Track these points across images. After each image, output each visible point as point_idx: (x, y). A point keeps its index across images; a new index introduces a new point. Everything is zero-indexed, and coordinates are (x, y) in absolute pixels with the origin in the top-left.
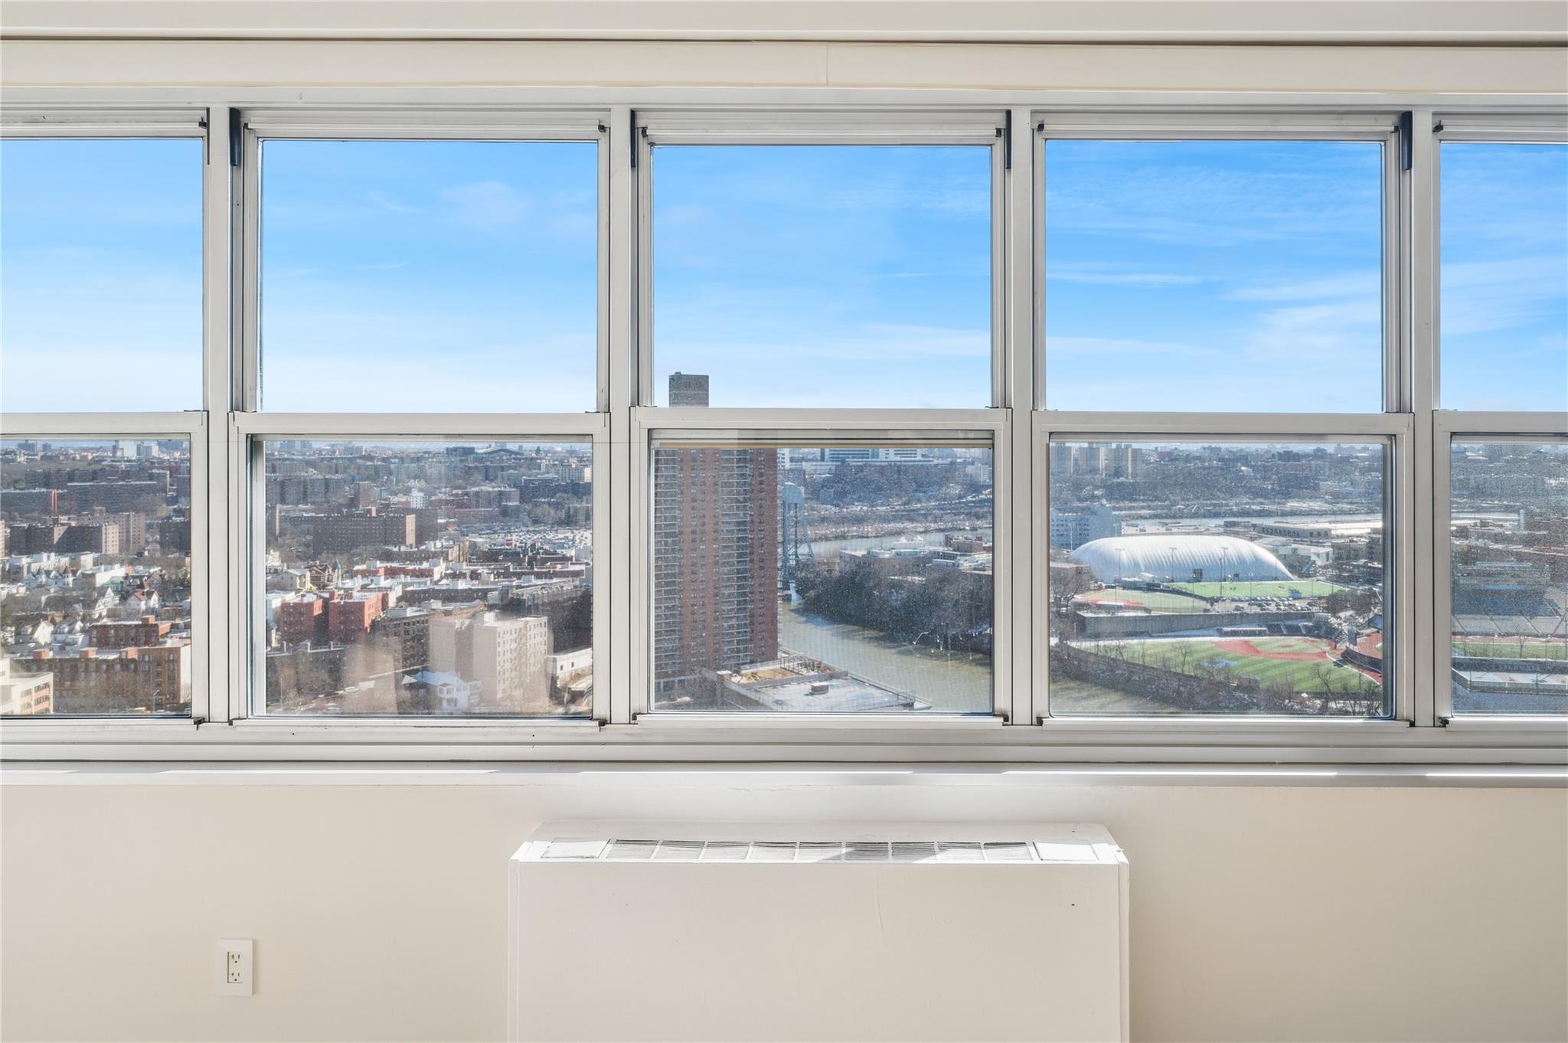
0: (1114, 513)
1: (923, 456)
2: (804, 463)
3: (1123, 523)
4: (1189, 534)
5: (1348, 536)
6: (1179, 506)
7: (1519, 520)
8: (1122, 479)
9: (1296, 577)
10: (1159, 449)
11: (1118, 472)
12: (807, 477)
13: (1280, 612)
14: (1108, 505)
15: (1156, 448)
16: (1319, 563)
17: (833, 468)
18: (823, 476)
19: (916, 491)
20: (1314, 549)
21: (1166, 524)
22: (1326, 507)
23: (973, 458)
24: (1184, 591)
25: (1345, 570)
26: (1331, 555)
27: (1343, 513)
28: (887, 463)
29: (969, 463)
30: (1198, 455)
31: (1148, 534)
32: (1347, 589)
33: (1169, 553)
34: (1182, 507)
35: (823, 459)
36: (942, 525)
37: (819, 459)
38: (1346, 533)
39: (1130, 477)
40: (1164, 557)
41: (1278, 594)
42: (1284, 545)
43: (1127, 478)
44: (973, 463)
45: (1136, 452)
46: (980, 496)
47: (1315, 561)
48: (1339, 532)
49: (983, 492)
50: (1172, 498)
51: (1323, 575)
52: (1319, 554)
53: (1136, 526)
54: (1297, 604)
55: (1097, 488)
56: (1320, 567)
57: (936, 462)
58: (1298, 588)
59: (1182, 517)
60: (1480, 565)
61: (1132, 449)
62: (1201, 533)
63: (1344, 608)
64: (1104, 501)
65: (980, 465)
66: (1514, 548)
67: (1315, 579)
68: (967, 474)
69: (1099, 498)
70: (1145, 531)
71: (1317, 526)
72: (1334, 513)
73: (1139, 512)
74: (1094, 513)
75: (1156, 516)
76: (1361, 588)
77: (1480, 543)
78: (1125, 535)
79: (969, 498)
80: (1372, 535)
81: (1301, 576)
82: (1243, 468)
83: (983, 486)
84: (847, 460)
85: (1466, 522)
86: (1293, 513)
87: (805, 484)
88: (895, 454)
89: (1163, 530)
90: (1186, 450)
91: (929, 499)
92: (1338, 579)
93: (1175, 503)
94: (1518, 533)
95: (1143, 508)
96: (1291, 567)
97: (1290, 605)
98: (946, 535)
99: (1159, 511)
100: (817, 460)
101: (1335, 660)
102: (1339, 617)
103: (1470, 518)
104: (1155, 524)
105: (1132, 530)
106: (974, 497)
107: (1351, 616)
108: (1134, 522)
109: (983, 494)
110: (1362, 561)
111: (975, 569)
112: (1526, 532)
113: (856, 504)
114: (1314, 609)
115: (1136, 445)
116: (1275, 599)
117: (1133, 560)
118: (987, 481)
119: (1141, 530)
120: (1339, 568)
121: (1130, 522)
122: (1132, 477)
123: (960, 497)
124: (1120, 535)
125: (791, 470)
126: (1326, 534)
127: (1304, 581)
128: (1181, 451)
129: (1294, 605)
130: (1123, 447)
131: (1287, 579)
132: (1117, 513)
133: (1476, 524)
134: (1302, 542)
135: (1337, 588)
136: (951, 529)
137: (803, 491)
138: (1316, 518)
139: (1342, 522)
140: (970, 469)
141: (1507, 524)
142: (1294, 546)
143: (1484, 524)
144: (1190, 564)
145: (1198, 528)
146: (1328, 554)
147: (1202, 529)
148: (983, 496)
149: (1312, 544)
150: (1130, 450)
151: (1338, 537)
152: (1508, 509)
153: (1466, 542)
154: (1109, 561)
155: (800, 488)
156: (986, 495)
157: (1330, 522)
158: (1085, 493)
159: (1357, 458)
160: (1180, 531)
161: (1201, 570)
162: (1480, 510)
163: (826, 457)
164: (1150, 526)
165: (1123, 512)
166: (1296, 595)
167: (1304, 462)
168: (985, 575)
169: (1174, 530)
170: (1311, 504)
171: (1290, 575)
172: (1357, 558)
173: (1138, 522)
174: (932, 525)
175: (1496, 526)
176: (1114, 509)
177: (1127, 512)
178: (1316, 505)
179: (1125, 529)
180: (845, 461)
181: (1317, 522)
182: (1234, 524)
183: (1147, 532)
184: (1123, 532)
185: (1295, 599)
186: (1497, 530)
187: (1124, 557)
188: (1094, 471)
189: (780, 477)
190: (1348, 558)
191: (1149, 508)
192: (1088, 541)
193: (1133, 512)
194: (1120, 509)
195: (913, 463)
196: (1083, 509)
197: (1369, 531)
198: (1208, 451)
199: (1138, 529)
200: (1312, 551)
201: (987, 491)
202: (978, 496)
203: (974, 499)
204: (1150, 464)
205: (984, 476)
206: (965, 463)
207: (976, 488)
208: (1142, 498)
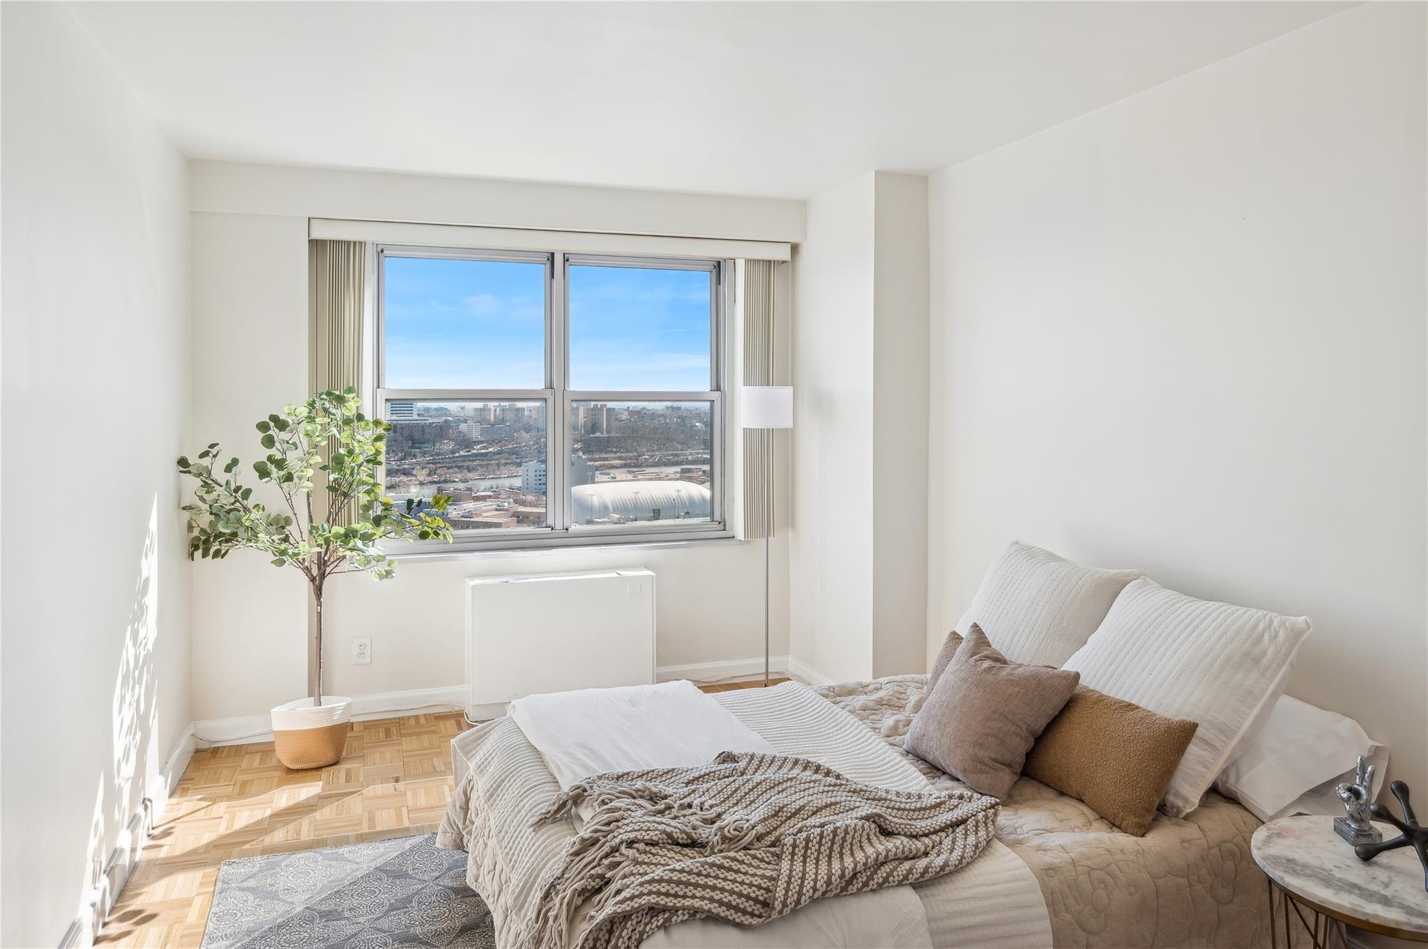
0: (589, 463)
1: (419, 415)
3: (597, 472)
4: (651, 479)
8: (598, 434)
10: (631, 409)
11: (594, 427)
14: (584, 457)
15: (628, 408)
19: (412, 447)
21: (634, 472)
31: (619, 481)
33: (633, 496)
36: (436, 478)
40: (629, 500)
43: (602, 433)
44: (465, 421)
45: (609, 410)
49: (475, 447)
50: (639, 450)
53: (609, 474)
55: (578, 441)
57: (431, 421)
59: (647, 466)
61: (607, 408)
62: (660, 479)
64: (580, 454)
68: (461, 432)
69: (576, 451)
70: (615, 478)
75: (625, 466)
78: (597, 482)
79: (462, 453)
82: (697, 424)
83: (475, 442)
88: (392, 414)
89: (630, 477)
90: (653, 409)
91: (424, 454)
95: (615, 459)
98: (439, 487)
99: (629, 461)
104: (624, 473)
105: (605, 478)
108: (607, 471)
111: (463, 517)
115: (610, 405)
117: (604, 504)
119: (613, 478)
121: (602, 471)
124: (593, 482)
128: (649, 410)
130: (599, 407)
132: (592, 463)
136: (446, 481)
140: (463, 427)
144: (650, 504)
145: (659, 475)
147: (662, 475)
148: (475, 451)
150: (605, 408)
154: (583, 505)
160: (644, 477)
161: (659, 510)
164: (620, 474)
165: (597, 463)
168: (473, 521)
169: (640, 477)
173: (612, 472)
174: (426, 478)
176: (590, 460)
177: (602, 463)
179: (599, 477)
182: (689, 471)
183: (617, 479)
184: (596, 480)
187: (596, 501)
191: (620, 458)
193: (607, 462)
194: (596, 460)
195: (409, 422)
199: (610, 477)
201: (478, 447)
202: (470, 451)
203: (466, 454)
204: (621, 421)
205: (476, 435)
206: (459, 421)
207: (467, 443)
208: (615, 450)
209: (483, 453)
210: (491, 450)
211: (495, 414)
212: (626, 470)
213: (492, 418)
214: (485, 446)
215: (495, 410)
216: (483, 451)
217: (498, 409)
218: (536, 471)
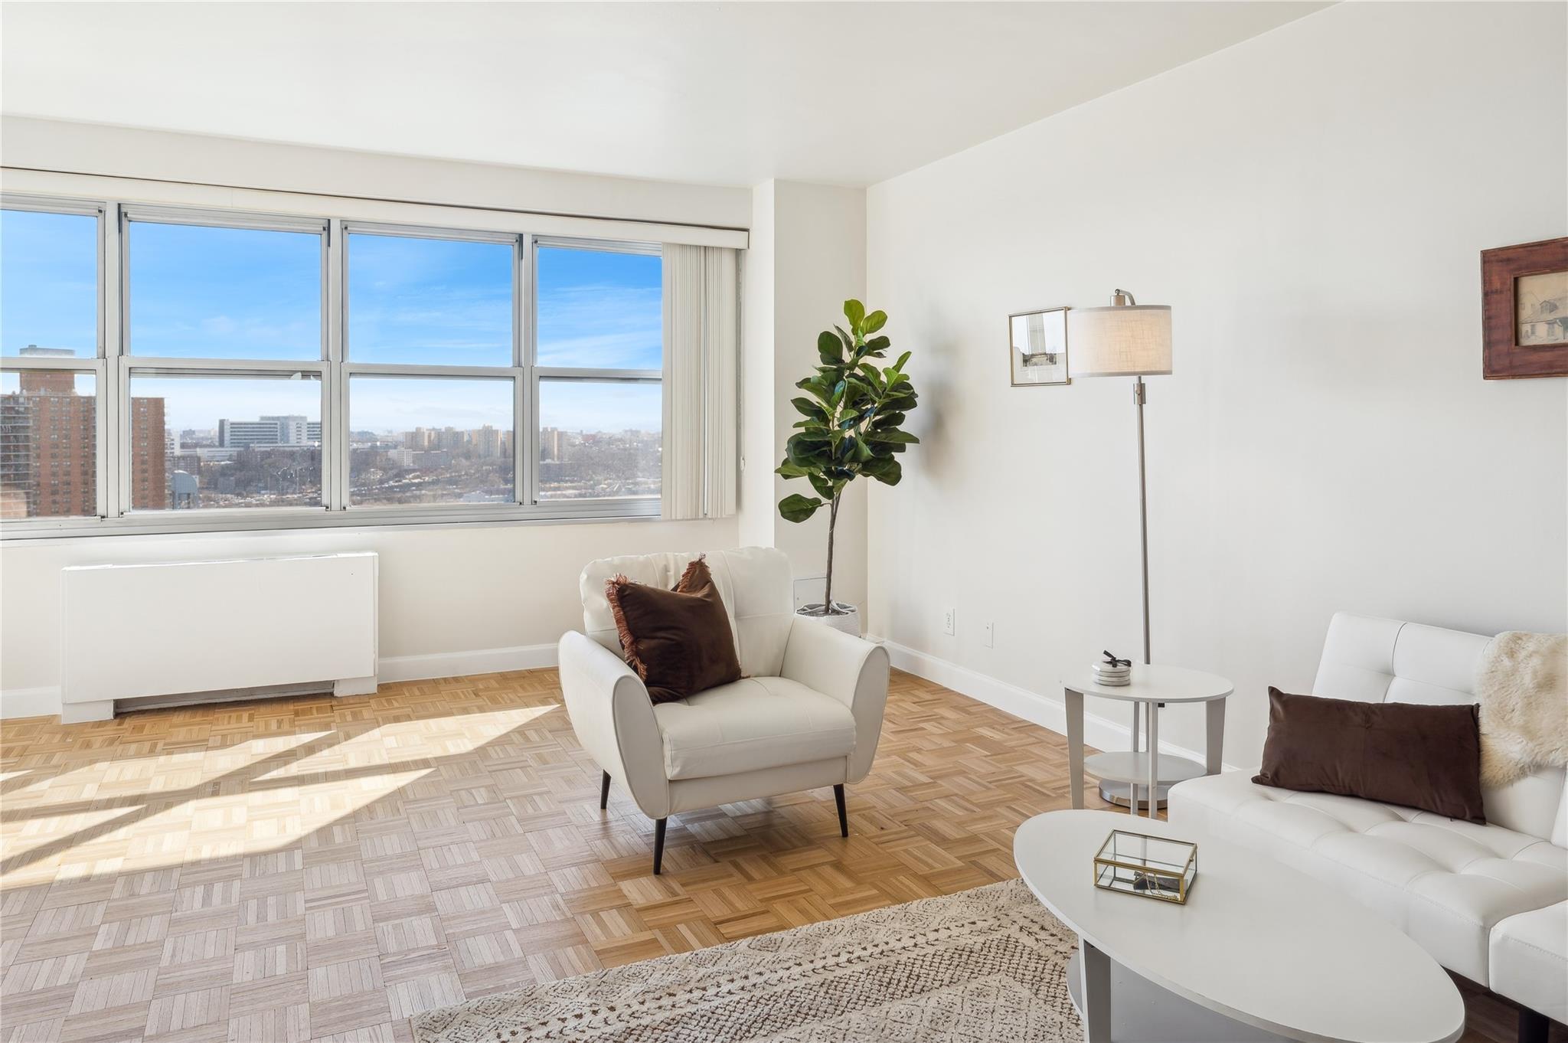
2: (198, 449)
6: (602, 486)
12: (202, 464)
17: (235, 454)
18: (223, 463)
23: (396, 442)
28: (298, 448)
29: (391, 448)
30: (620, 437)
34: (605, 486)
35: (222, 444)
37: (217, 444)
39: (556, 459)
46: (404, 481)
65: (403, 449)
73: (564, 492)
84: (251, 445)
87: (200, 472)
93: (600, 483)
100: (214, 446)
106: (396, 482)
109: (406, 479)
113: (263, 492)
118: (411, 465)
122: (558, 459)
123: (381, 482)
125: (183, 458)
137: (197, 480)
155: (194, 477)
156: (410, 479)
163: (226, 442)
180: (249, 447)
189: (168, 465)
198: (629, 433)
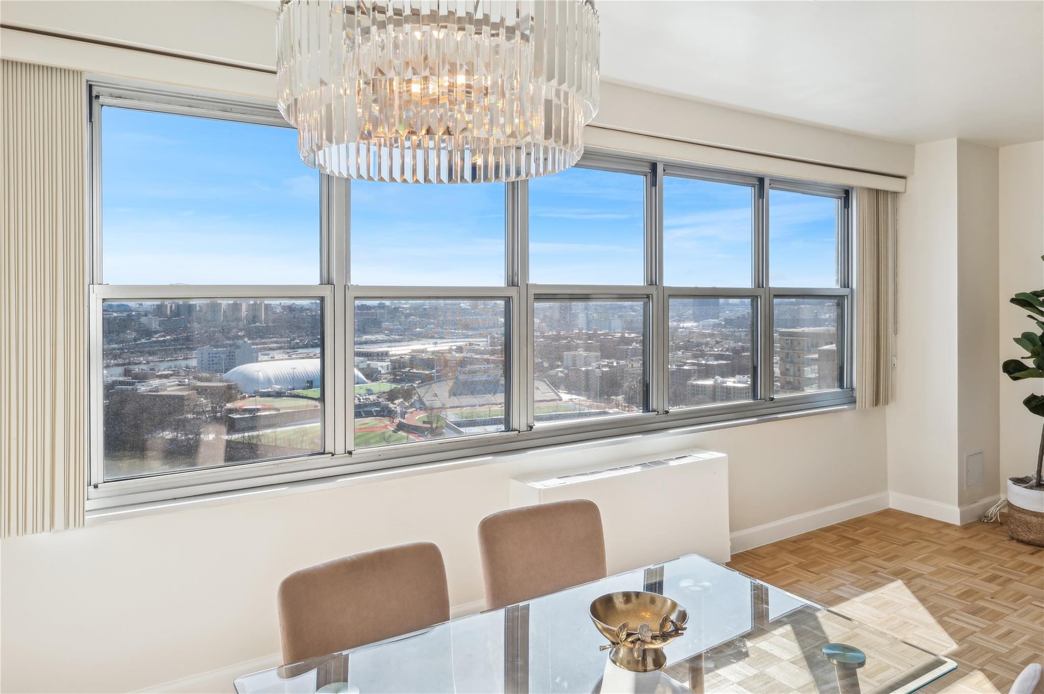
0: (253, 347)
3: (260, 353)
4: (303, 358)
5: (399, 355)
6: (296, 341)
7: (487, 341)
8: (258, 324)
9: (370, 381)
10: (282, 304)
11: (254, 319)
13: (361, 403)
14: (249, 342)
15: (281, 303)
16: (383, 372)
20: (380, 364)
21: (288, 353)
22: (386, 338)
23: (146, 311)
24: (301, 395)
25: (398, 375)
26: (389, 367)
27: (395, 341)
29: (142, 315)
30: (308, 307)
31: (277, 360)
32: (399, 386)
33: (291, 371)
34: (298, 341)
36: (120, 361)
38: (398, 353)
39: (263, 323)
40: (288, 374)
41: (359, 393)
42: (362, 362)
43: (261, 323)
44: (146, 315)
45: (267, 306)
47: (380, 371)
48: (394, 353)
49: (155, 336)
50: (292, 336)
51: (385, 379)
52: (382, 366)
53: (269, 355)
54: (371, 398)
55: (241, 330)
56: (383, 374)
57: (117, 315)
58: (372, 388)
59: (298, 348)
60: (469, 367)
61: (265, 304)
62: (311, 358)
63: (397, 398)
64: (246, 339)
65: (151, 317)
66: (486, 357)
67: (381, 381)
68: (142, 324)
69: (242, 337)
70: (274, 358)
71: (381, 350)
72: (390, 341)
73: (269, 346)
74: (238, 347)
75: (280, 348)
76: (407, 385)
77: (469, 355)
78: (260, 361)
79: (143, 341)
80: (412, 354)
81: (373, 381)
83: (154, 331)
85: (461, 343)
86: (366, 343)
89: (286, 356)
90: (300, 305)
91: (109, 343)
92: (395, 381)
93: (294, 339)
94: (487, 348)
95: (272, 343)
96: (367, 376)
97: (366, 398)
98: (126, 368)
99: (283, 345)
101: (393, 429)
102: (395, 403)
103: (463, 341)
104: (280, 353)
105: (266, 358)
106: (147, 340)
107: (402, 402)
108: (266, 352)
109: (154, 338)
110: (407, 369)
111: (150, 391)
112: (491, 348)
114: (381, 400)
115: (267, 302)
116: (358, 396)
117: (267, 378)
118: (158, 327)
119: (271, 358)
120: (395, 375)
121: (263, 353)
122: (265, 323)
123: (135, 340)
124: (257, 361)
126: (386, 354)
127: (374, 384)
128: (297, 305)
129: (369, 399)
130: (258, 304)
131: (364, 382)
132: (255, 347)
133: (466, 345)
134: (373, 360)
135: (394, 386)
136: (129, 364)
138: (380, 345)
139: (395, 347)
140: (144, 320)
141: (481, 344)
142: (368, 362)
143: (471, 344)
144: (304, 377)
145: (308, 354)
146: (388, 366)
147: (311, 355)
148: (155, 339)
149: (378, 360)
150: (263, 304)
151: (393, 355)
152: (481, 336)
153: (462, 355)
154: (251, 380)
156: (157, 338)
157: (388, 347)
158: (232, 334)
159: (403, 308)
160: (297, 357)
161: (312, 381)
162: (467, 336)
165: (259, 346)
166: (370, 392)
167: (373, 311)
168: (158, 395)
170: (377, 336)
171: (366, 380)
172: (404, 367)
173: (271, 352)
174: (112, 361)
175: (476, 345)
176: (253, 344)
177: (262, 346)
178: (380, 337)
179: (261, 358)
181: (381, 347)
183: (276, 358)
184: (259, 359)
185: (369, 395)
186: (477, 347)
187: (261, 376)
188: (238, 319)
190: (400, 367)
191: (276, 342)
192: (235, 367)
193: (266, 346)
194: (257, 344)
196: (231, 346)
197: (410, 351)
198: (314, 305)
199: (270, 357)
200: (379, 365)
201: (157, 336)
202: (150, 339)
203: (147, 341)
204: (276, 314)
205: (155, 325)
206: (139, 315)
207: (149, 333)
208: (271, 336)
209: (161, 340)
210: (168, 337)
211: (171, 311)
212: (282, 351)
213: (169, 312)
214: (163, 335)
215: (171, 307)
216: (162, 339)
217: (173, 305)
218: (209, 354)
